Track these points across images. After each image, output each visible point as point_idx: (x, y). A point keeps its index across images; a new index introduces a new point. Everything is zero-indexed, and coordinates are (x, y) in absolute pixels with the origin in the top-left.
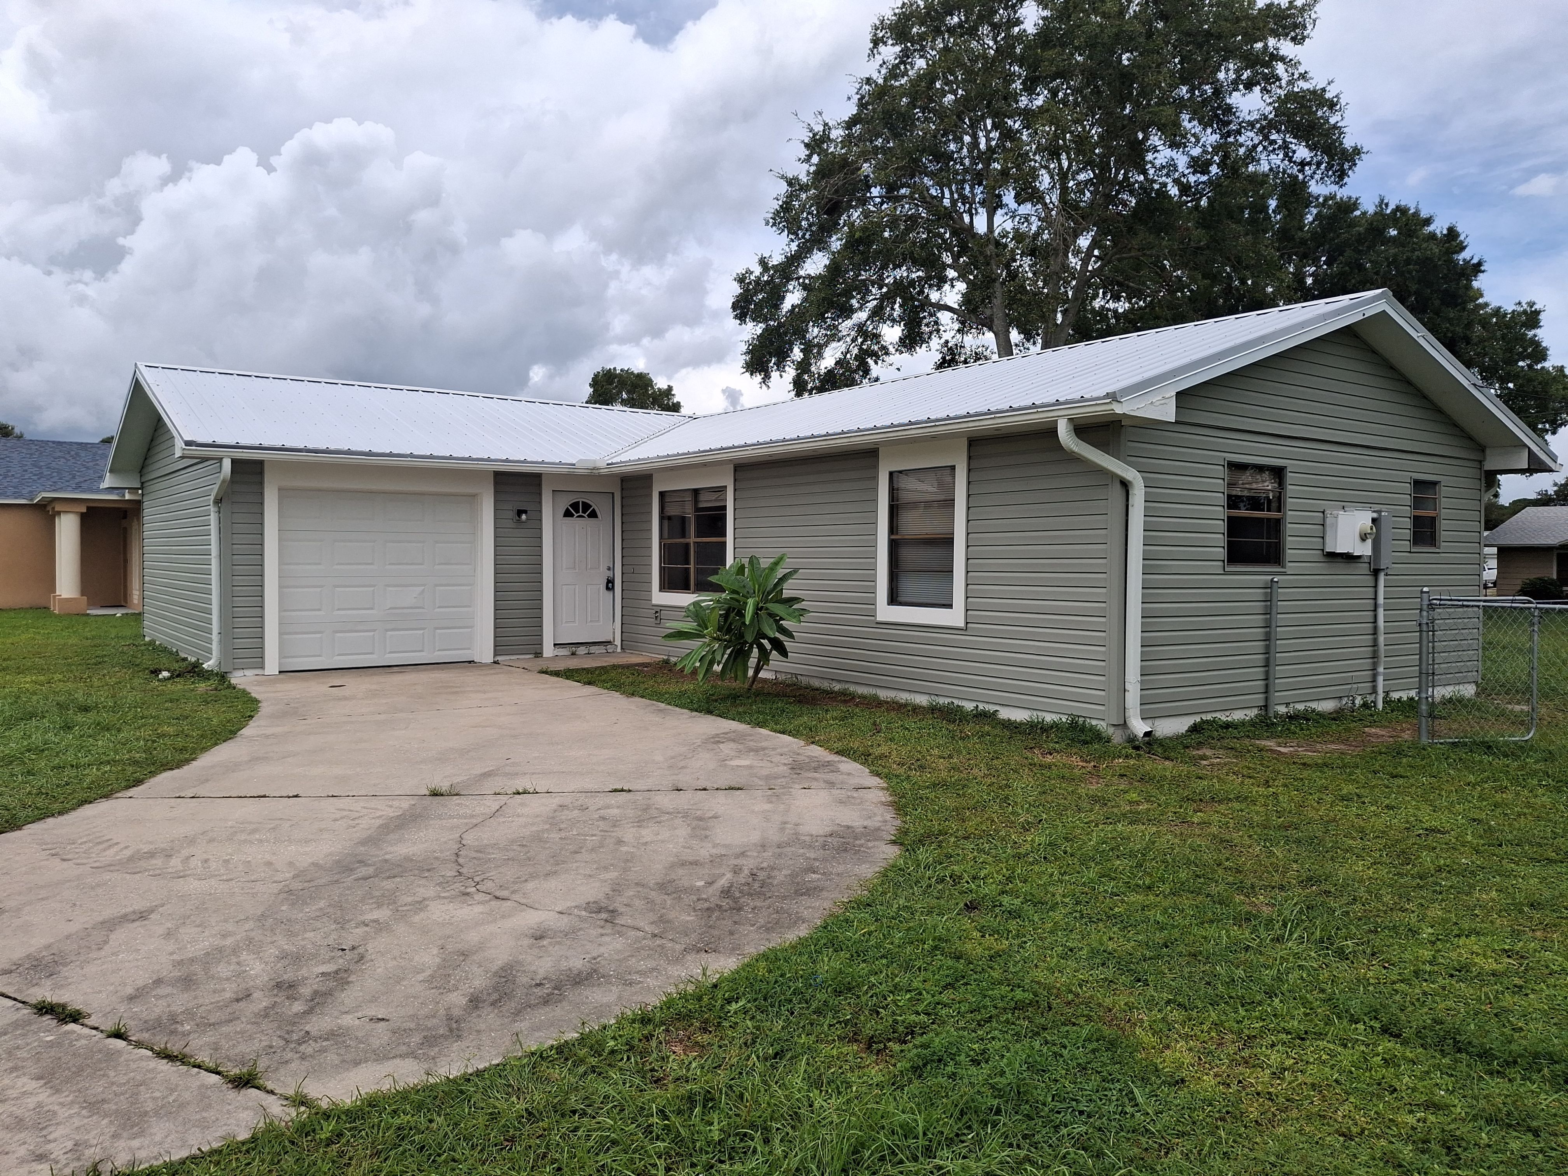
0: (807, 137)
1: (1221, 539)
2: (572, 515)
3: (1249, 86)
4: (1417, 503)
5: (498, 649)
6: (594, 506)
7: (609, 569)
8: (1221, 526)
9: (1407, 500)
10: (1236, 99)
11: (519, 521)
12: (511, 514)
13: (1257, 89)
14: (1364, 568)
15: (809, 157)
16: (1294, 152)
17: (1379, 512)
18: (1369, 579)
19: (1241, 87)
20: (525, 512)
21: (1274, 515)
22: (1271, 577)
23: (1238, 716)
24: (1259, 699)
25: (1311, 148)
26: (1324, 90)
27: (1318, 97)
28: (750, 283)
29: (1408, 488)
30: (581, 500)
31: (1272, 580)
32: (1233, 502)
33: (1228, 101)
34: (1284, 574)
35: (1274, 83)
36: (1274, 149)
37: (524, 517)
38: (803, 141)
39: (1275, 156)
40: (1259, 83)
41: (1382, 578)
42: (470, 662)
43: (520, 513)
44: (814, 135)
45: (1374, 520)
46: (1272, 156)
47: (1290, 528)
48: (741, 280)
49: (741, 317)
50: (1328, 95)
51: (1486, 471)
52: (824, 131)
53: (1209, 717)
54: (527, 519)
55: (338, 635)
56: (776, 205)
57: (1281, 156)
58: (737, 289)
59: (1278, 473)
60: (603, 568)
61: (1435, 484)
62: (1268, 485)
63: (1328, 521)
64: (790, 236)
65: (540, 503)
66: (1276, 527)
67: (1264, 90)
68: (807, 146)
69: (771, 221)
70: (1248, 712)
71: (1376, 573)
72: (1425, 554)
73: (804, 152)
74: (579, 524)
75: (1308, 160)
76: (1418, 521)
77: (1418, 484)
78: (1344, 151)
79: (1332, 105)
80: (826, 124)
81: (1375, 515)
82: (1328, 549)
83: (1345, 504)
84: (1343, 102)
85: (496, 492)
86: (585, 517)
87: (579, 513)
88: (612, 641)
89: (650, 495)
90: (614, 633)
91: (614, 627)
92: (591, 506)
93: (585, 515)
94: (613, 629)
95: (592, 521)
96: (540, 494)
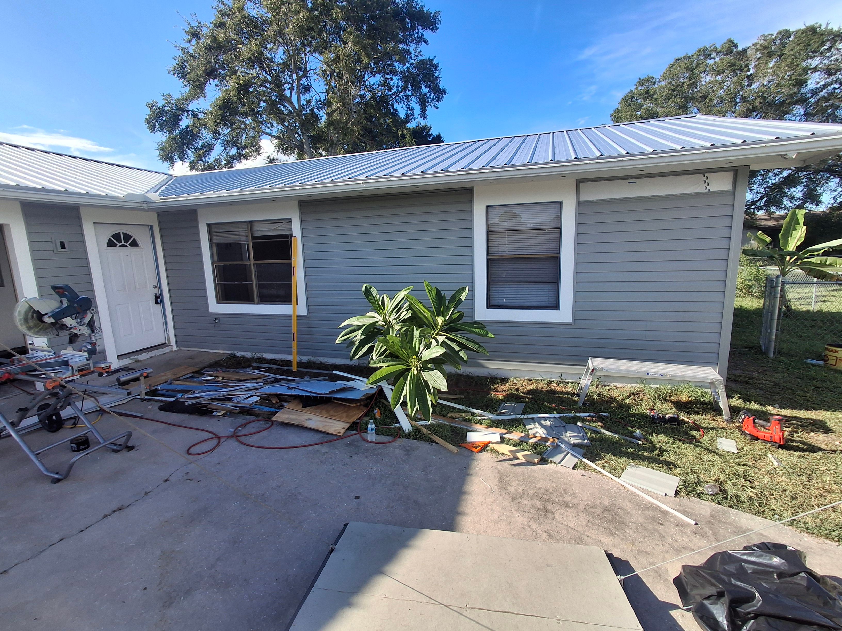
0: (186, 27)
2: (116, 245)
6: (134, 236)
11: (62, 252)
15: (190, 40)
20: (68, 244)
26: (432, 60)
27: (430, 63)
28: (157, 109)
30: (121, 232)
38: (185, 30)
44: (192, 28)
48: (151, 106)
49: (152, 129)
50: (434, 62)
52: (198, 27)
54: (72, 250)
56: (174, 63)
58: (148, 111)
60: (151, 286)
64: (185, 83)
65: (82, 234)
68: (187, 33)
69: (172, 71)
73: (186, 36)
74: (123, 252)
79: (436, 67)
80: (199, 23)
85: (27, 224)
86: (127, 246)
87: (121, 242)
88: (167, 342)
89: (197, 227)
90: (168, 337)
91: (168, 332)
92: (131, 237)
93: (127, 244)
94: (167, 334)
95: (135, 249)
96: (80, 226)
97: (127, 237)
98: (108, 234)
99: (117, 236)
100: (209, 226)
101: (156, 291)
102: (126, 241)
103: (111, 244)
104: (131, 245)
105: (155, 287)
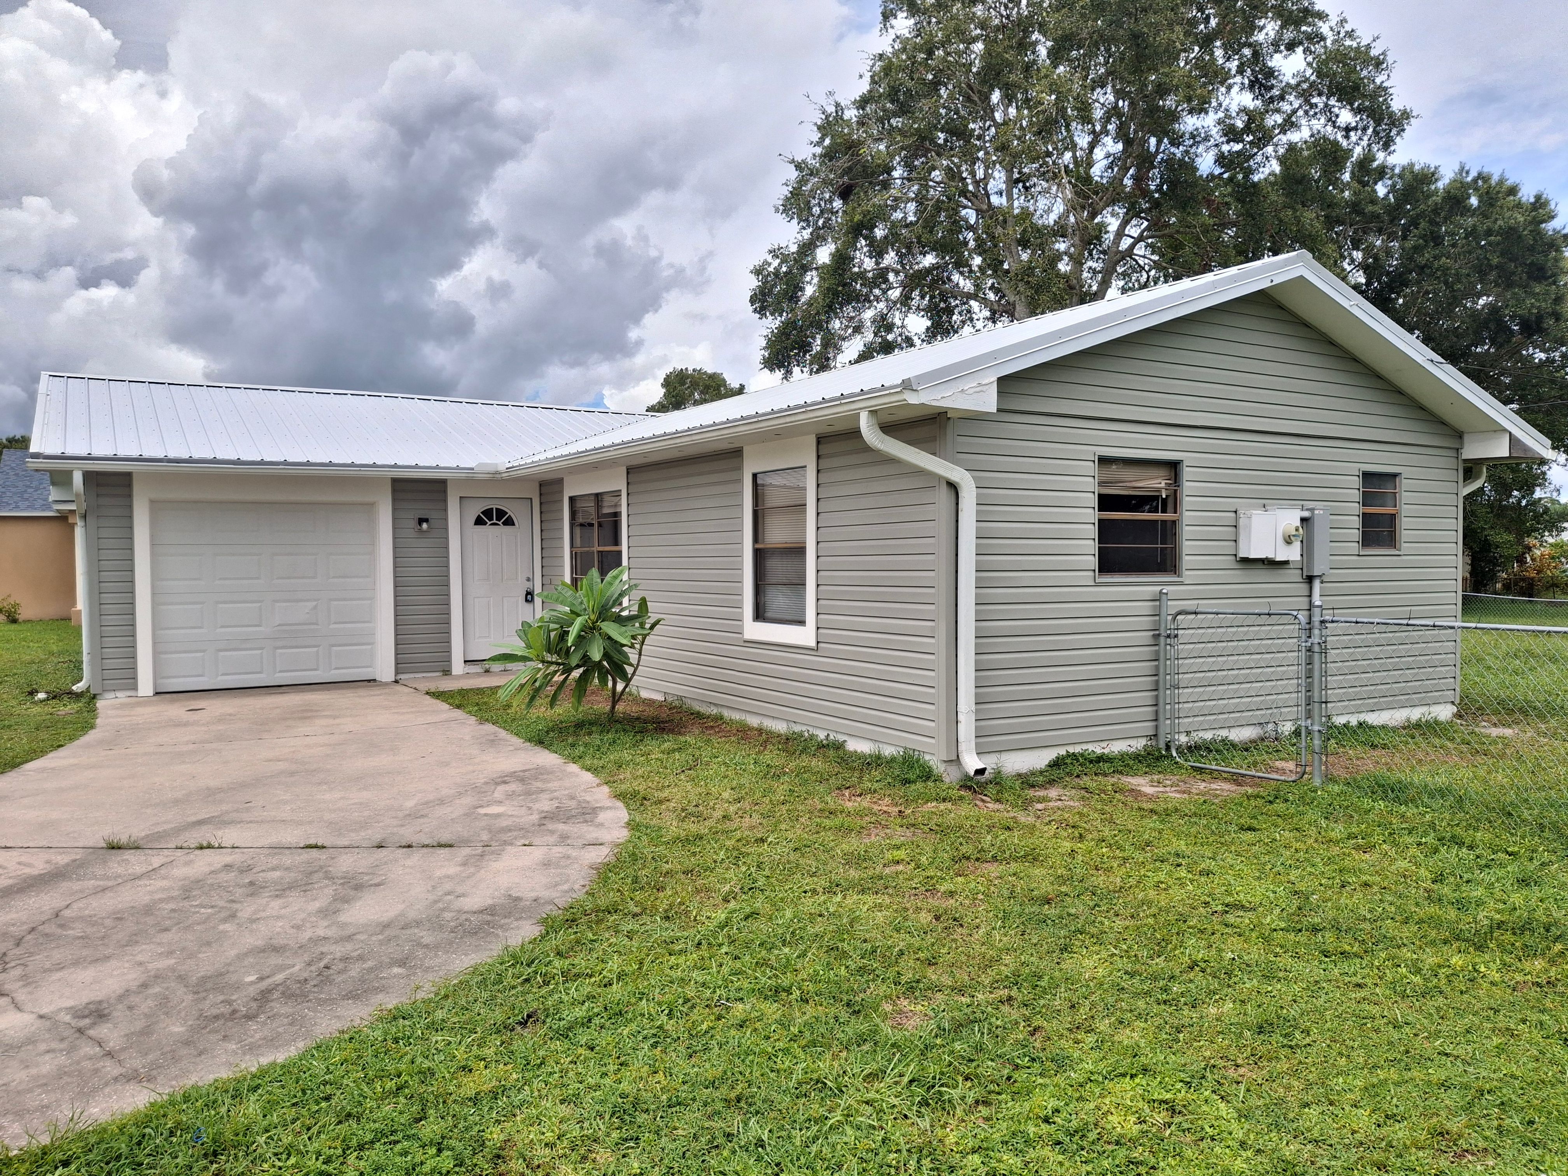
0: (819, 118)
1: (1092, 546)
2: (485, 523)
3: (1291, 47)
4: (1368, 497)
5: (400, 666)
6: (510, 513)
7: (528, 580)
8: (1092, 531)
9: (1356, 495)
10: (1277, 61)
12: (413, 523)
13: (1300, 50)
14: (1294, 575)
15: (822, 139)
16: (1337, 116)
17: (1312, 510)
18: (1303, 588)
19: (1282, 48)
20: (426, 520)
21: (1169, 516)
22: (1159, 588)
23: (1117, 747)
24: (1148, 727)
25: (1357, 111)
26: (1368, 47)
27: (1363, 56)
28: (769, 275)
29: (1356, 482)
30: (494, 507)
31: (1161, 592)
32: (1106, 502)
33: (1270, 64)
34: (1182, 584)
35: (1318, 42)
36: (1316, 114)
37: (425, 526)
38: (816, 124)
39: (1316, 122)
40: (1301, 43)
41: (1317, 584)
42: (369, 681)
43: (421, 521)
44: (827, 117)
45: (1303, 520)
46: (1314, 122)
47: (1187, 532)
48: (758, 272)
49: (761, 311)
50: (1374, 53)
51: (1465, 461)
52: (837, 112)
53: (1077, 749)
54: (429, 528)
55: (222, 654)
56: (786, 191)
57: (1323, 121)
58: (754, 282)
59: (1174, 467)
60: (521, 578)
61: (1395, 476)
62: (1157, 483)
63: (1242, 522)
64: (802, 224)
65: (446, 510)
66: (1170, 531)
67: (1306, 51)
68: (819, 128)
69: (781, 208)
70: (1133, 742)
71: (1310, 579)
72: (1379, 557)
73: (816, 136)
74: (492, 532)
75: (1354, 124)
76: (1367, 519)
77: (1368, 477)
78: (1391, 115)
79: (1378, 63)
80: (837, 105)
81: (1306, 514)
82: (1242, 554)
83: (1265, 502)
84: (1390, 59)
85: (394, 500)
86: (500, 525)
87: (493, 520)
89: (562, 501)
92: (506, 513)
93: (500, 523)
95: (508, 528)
96: (445, 501)
97: (501, 513)
98: (476, 510)
99: (488, 513)
100: (572, 499)
101: (529, 585)
102: (498, 519)
103: (479, 522)
104: (505, 523)
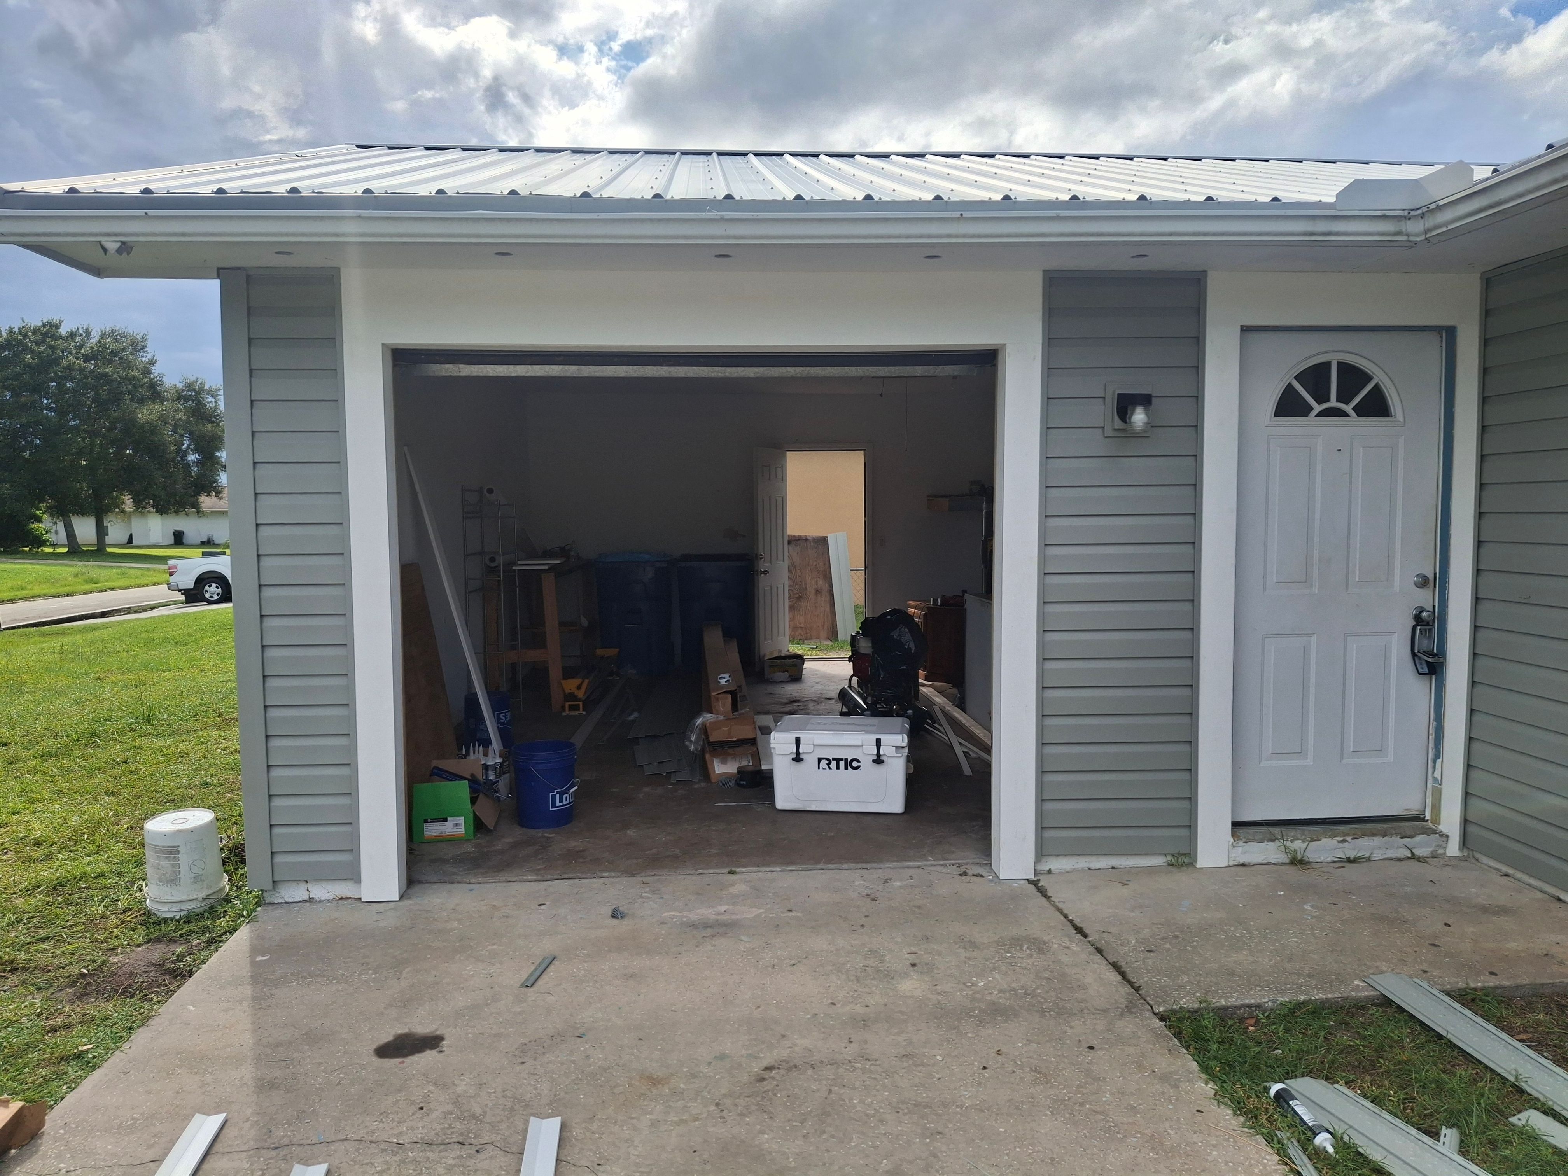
2: (1303, 410)
6: (1379, 377)
7: (1428, 583)
11: (1126, 433)
20: (1145, 400)
30: (1334, 359)
37: (1139, 417)
43: (1126, 404)
54: (1151, 425)
60: (1405, 578)
65: (1198, 369)
74: (1326, 437)
85: (1051, 341)
86: (1346, 414)
87: (1328, 400)
88: (1428, 817)
90: (1437, 794)
91: (1437, 774)
92: (1369, 378)
93: (1348, 408)
94: (1435, 779)
95: (1371, 425)
96: (1198, 341)
97: (1353, 379)
98: (1284, 368)
99: (1316, 377)
101: (1426, 599)
102: (1345, 396)
103: (1288, 405)
104: (1362, 410)
105: (1423, 582)
